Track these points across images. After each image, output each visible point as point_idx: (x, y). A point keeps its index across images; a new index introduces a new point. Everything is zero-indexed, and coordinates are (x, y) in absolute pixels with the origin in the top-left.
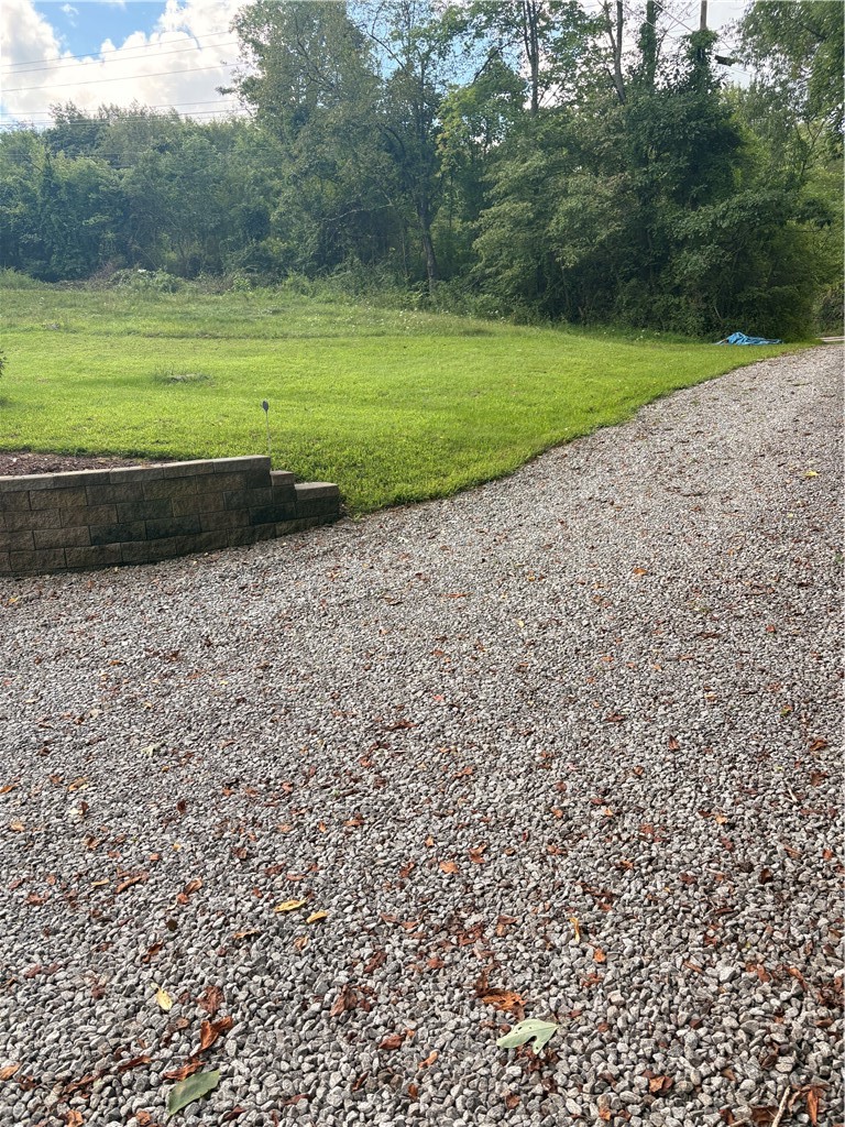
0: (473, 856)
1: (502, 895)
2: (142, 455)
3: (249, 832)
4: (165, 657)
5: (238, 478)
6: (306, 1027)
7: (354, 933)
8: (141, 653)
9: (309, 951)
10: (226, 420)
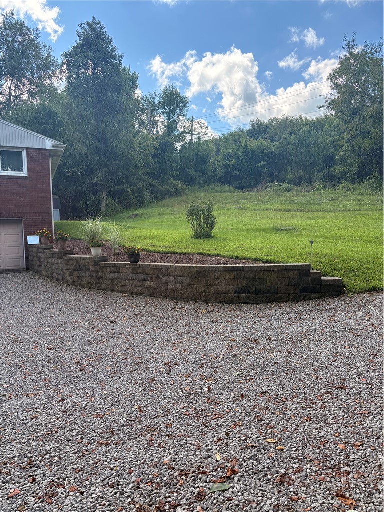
0: (355, 445)
1: (363, 464)
2: (260, 260)
3: (264, 411)
4: (252, 341)
5: (296, 273)
6: (264, 483)
7: (293, 458)
8: (243, 338)
9: (273, 458)
10: (298, 248)
